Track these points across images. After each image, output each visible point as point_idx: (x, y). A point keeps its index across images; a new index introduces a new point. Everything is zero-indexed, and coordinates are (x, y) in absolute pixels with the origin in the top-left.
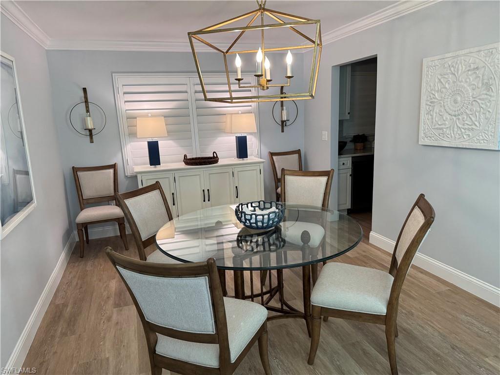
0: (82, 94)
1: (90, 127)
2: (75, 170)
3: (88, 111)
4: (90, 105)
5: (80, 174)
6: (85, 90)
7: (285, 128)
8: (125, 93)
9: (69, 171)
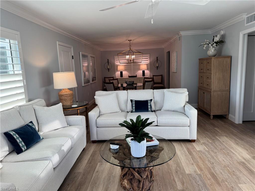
0: (107, 61)
1: (108, 68)
2: (105, 78)
3: (108, 64)
4: (109, 63)
5: (106, 79)
6: (108, 60)
7: (158, 69)
8: (116, 60)
9: (103, 78)
